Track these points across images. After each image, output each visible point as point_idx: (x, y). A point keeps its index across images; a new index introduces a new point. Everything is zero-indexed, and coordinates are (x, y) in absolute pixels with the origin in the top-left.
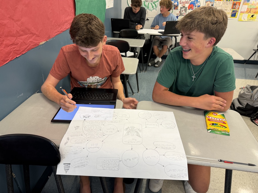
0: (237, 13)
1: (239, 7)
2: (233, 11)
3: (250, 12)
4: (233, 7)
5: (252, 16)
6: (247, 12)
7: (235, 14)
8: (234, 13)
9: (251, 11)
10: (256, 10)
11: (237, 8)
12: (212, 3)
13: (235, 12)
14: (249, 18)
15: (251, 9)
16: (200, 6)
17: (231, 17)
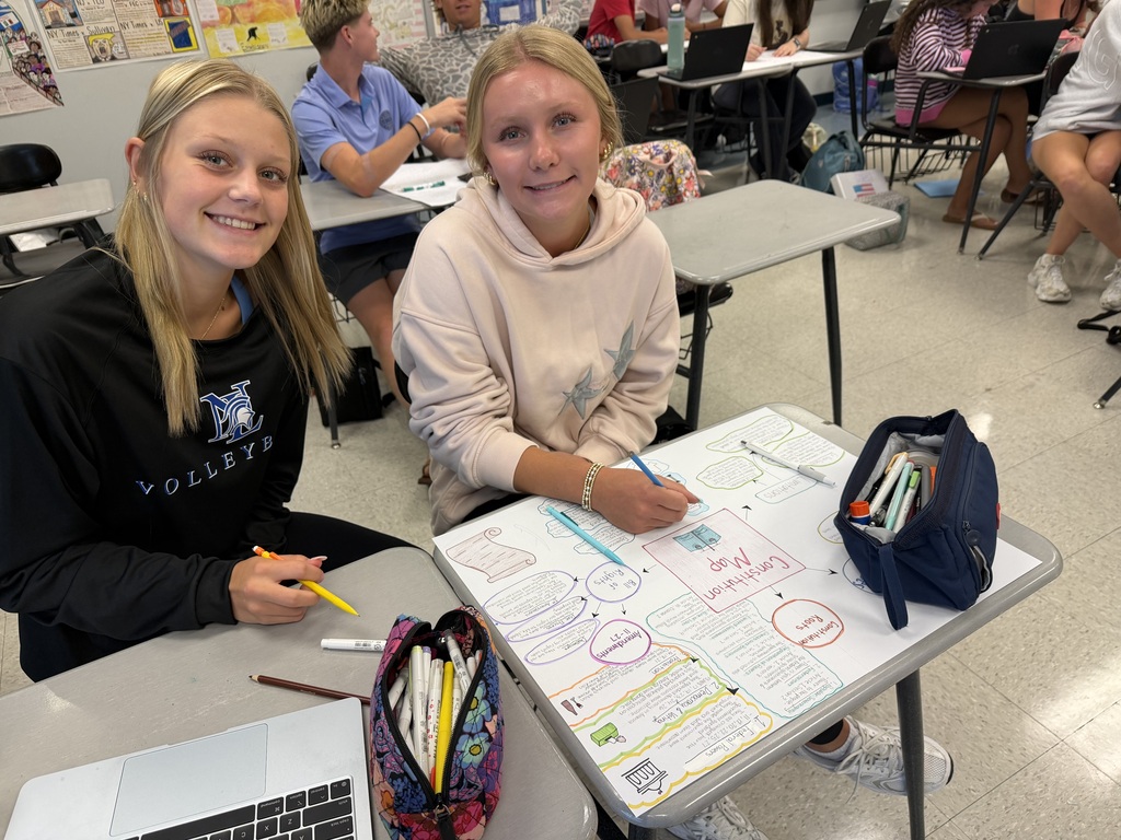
0: (190, 30)
1: (186, 9)
2: (172, 26)
3: (234, 19)
4: (163, 11)
5: (252, 33)
6: (223, 19)
7: (186, 34)
8: (177, 31)
9: (237, 15)
10: (251, 10)
11: (179, 11)
12: (70, 7)
13: (180, 26)
14: (246, 43)
15: (232, 8)
16: (20, 23)
17: (175, 50)
